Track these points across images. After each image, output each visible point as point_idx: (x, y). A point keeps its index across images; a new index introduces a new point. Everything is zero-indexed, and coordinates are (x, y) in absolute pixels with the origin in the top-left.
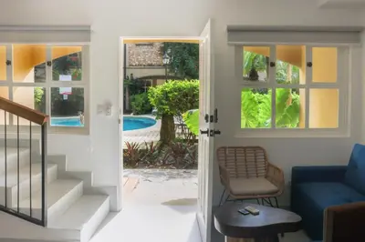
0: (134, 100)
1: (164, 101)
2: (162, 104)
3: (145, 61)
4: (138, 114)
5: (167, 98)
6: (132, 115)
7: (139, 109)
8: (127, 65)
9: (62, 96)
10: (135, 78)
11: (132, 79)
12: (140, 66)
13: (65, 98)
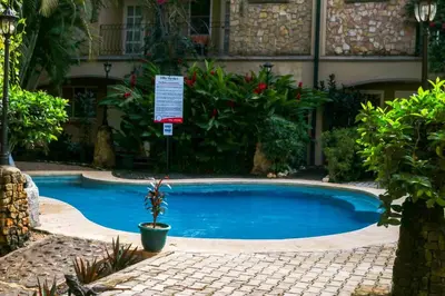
0: (333, 142)
1: (412, 159)
2: (406, 169)
3: (366, 42)
4: (341, 180)
5: (424, 147)
6: (325, 183)
7: (345, 166)
8: (323, 52)
9: (159, 126)
10: (339, 86)
11: (333, 89)
12: (354, 56)
13: (168, 131)
